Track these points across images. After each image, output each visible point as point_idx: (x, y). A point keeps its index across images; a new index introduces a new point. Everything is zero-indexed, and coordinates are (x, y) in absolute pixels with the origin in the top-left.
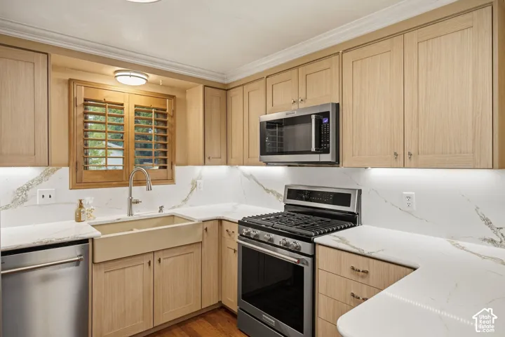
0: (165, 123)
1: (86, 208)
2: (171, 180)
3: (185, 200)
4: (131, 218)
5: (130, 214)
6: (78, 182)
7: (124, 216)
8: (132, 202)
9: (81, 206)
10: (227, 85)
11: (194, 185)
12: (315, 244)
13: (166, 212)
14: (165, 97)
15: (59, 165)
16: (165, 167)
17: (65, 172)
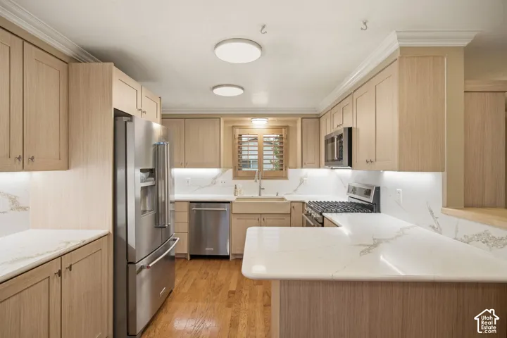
0: (282, 142)
1: (238, 189)
2: (286, 177)
3: (295, 191)
4: (260, 197)
5: (260, 195)
6: (236, 177)
7: (257, 195)
8: (261, 189)
9: (236, 188)
10: (319, 115)
11: (302, 181)
12: (323, 217)
13: (280, 196)
14: (282, 127)
15: (228, 168)
16: (282, 169)
17: (230, 171)
